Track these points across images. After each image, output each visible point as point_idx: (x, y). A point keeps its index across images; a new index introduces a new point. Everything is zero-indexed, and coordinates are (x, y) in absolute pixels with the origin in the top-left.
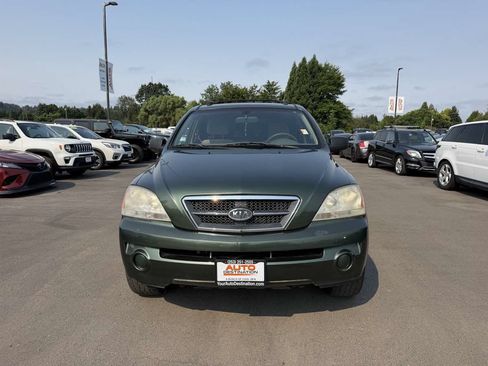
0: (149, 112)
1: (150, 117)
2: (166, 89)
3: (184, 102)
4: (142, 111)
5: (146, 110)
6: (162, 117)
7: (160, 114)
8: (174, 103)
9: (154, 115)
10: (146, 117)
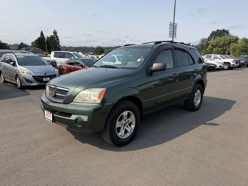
0: (214, 47)
1: (214, 49)
2: (227, 32)
3: (237, 39)
4: (210, 46)
5: (212, 45)
6: (221, 48)
7: (220, 47)
8: (230, 40)
9: (217, 48)
10: (212, 49)
